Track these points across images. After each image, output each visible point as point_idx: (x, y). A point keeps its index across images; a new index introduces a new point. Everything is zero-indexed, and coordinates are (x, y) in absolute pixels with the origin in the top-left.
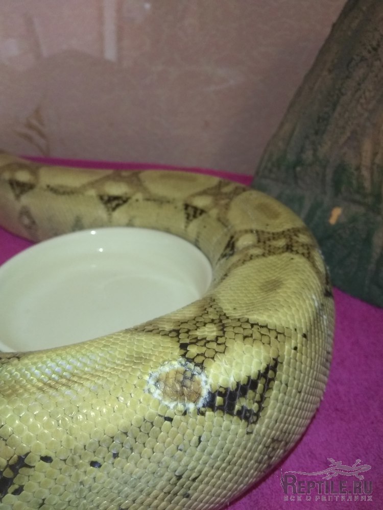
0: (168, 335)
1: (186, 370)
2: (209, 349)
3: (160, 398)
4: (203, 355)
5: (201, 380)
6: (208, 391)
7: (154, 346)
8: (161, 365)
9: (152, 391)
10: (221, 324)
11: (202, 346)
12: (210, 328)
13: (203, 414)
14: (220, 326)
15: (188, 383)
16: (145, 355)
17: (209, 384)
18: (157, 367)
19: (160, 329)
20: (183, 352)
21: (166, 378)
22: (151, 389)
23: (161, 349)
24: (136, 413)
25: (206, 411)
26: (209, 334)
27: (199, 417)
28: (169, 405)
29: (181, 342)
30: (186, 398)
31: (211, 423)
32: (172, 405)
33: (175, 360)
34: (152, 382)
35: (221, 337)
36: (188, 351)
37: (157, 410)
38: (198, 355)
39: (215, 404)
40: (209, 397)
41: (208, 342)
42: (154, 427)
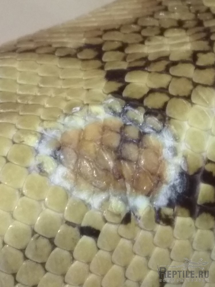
0: (75, 56)
1: (125, 125)
2: (178, 77)
3: (68, 185)
4: (164, 90)
5: (163, 146)
6: (178, 170)
7: (44, 80)
8: (66, 115)
9: (48, 171)
10: (200, 29)
11: (161, 73)
12: (174, 39)
13: (169, 221)
14: (199, 32)
15: (131, 151)
16: (23, 97)
17: (180, 155)
18: (55, 119)
19: (55, 46)
20: (115, 86)
21: (79, 141)
22: (45, 165)
23: (60, 85)
24: (13, 218)
25: (175, 215)
26: (175, 49)
27: (160, 228)
28: (90, 201)
29: (108, 68)
30: (128, 186)
31: (187, 243)
32: (96, 201)
33: (97, 102)
34: (45, 151)
35: (205, 52)
36: (128, 83)
37: (63, 211)
38: (152, 91)
39: (196, 199)
40: (181, 183)
41: (175, 64)
42: (57, 249)
